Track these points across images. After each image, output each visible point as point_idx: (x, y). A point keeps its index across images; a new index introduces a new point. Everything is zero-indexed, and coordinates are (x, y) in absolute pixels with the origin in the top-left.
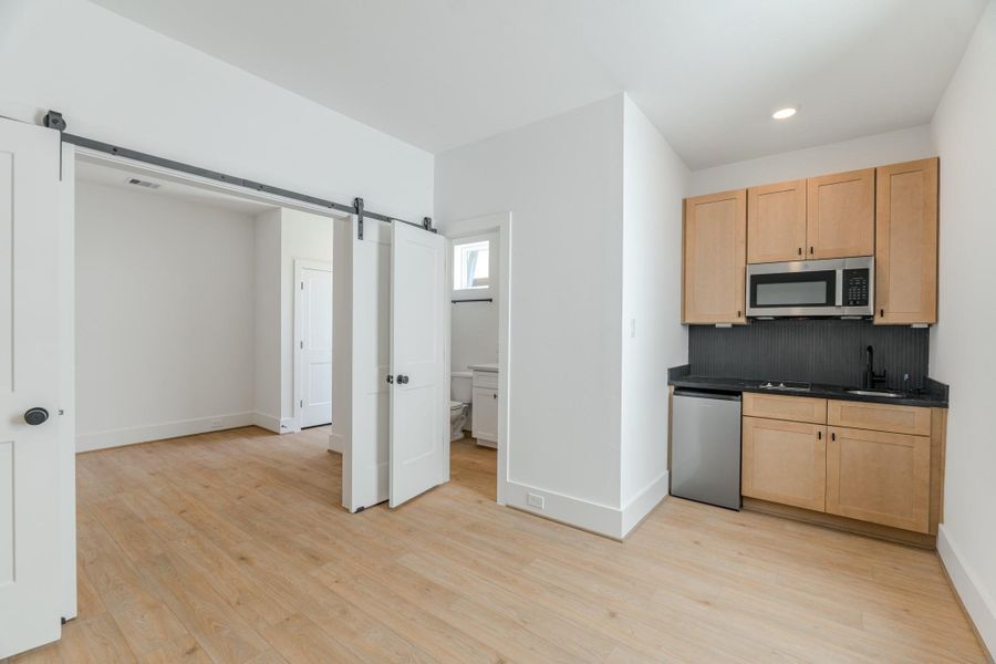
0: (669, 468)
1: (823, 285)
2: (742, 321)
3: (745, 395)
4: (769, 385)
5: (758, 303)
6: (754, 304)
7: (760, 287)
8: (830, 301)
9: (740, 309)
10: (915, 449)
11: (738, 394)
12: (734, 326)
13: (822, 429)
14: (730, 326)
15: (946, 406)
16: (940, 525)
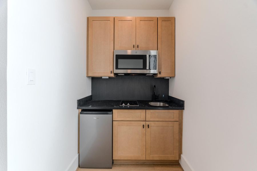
0: (79, 153)
1: (141, 61)
2: (112, 75)
3: (114, 111)
4: (124, 104)
5: (119, 67)
6: (117, 68)
7: (119, 60)
8: (144, 68)
9: (112, 70)
10: (175, 126)
11: (111, 110)
12: (110, 78)
13: (144, 123)
14: (108, 78)
15: (184, 109)
16: (181, 155)
